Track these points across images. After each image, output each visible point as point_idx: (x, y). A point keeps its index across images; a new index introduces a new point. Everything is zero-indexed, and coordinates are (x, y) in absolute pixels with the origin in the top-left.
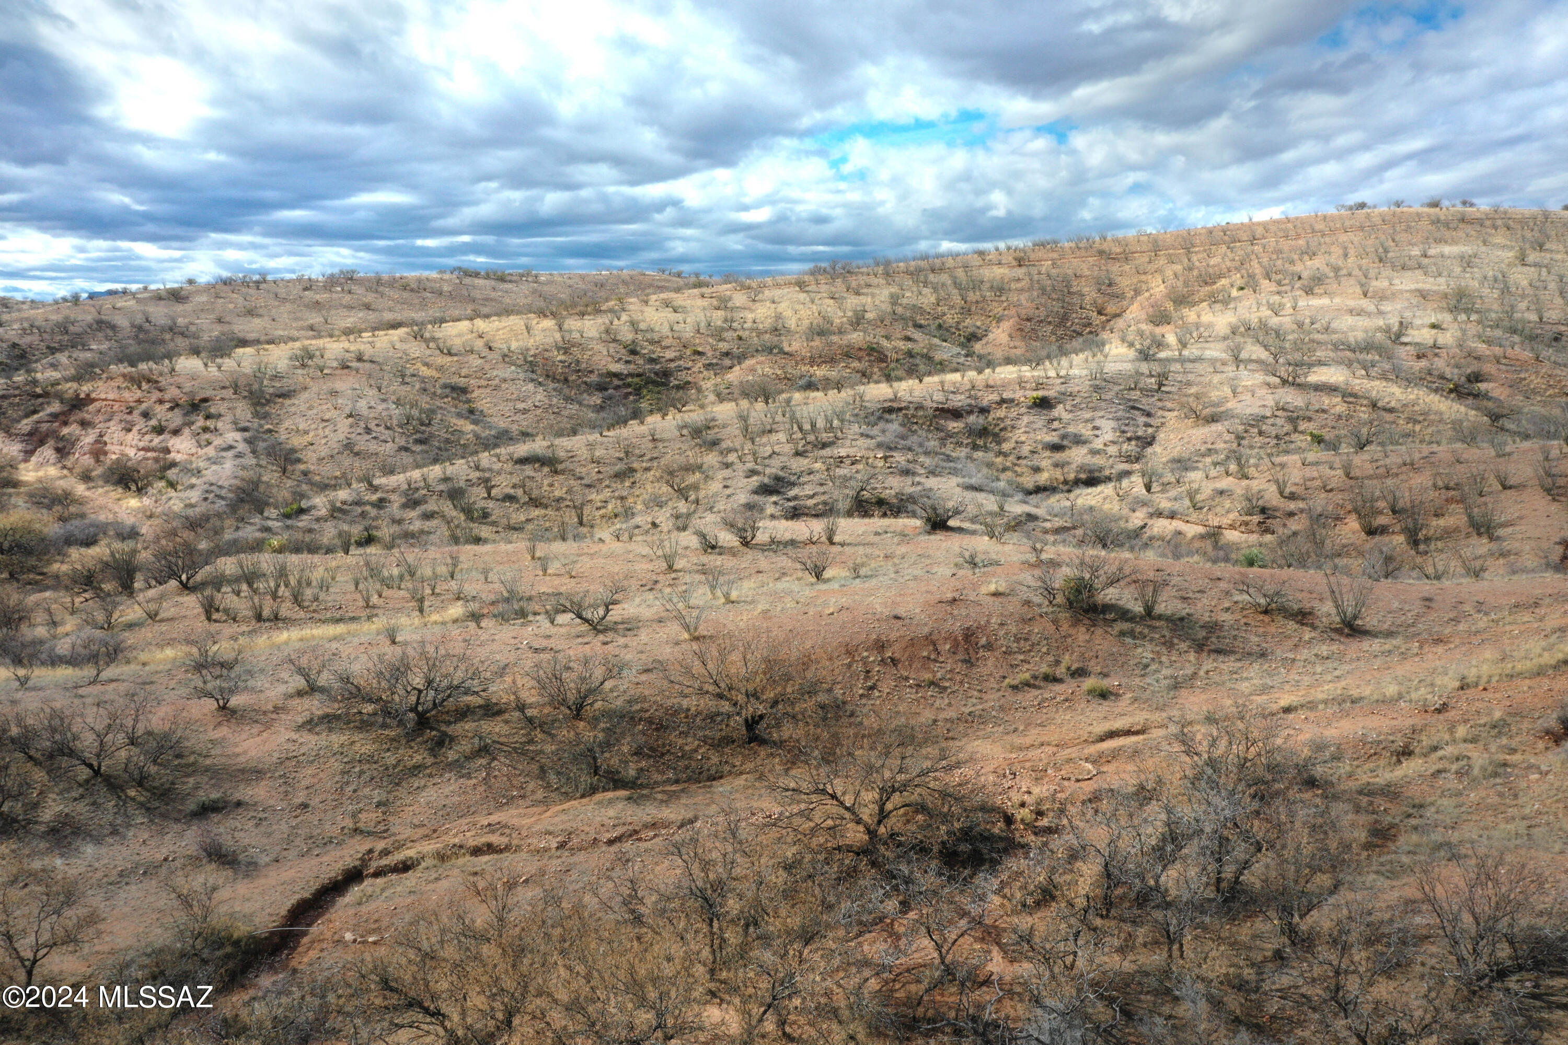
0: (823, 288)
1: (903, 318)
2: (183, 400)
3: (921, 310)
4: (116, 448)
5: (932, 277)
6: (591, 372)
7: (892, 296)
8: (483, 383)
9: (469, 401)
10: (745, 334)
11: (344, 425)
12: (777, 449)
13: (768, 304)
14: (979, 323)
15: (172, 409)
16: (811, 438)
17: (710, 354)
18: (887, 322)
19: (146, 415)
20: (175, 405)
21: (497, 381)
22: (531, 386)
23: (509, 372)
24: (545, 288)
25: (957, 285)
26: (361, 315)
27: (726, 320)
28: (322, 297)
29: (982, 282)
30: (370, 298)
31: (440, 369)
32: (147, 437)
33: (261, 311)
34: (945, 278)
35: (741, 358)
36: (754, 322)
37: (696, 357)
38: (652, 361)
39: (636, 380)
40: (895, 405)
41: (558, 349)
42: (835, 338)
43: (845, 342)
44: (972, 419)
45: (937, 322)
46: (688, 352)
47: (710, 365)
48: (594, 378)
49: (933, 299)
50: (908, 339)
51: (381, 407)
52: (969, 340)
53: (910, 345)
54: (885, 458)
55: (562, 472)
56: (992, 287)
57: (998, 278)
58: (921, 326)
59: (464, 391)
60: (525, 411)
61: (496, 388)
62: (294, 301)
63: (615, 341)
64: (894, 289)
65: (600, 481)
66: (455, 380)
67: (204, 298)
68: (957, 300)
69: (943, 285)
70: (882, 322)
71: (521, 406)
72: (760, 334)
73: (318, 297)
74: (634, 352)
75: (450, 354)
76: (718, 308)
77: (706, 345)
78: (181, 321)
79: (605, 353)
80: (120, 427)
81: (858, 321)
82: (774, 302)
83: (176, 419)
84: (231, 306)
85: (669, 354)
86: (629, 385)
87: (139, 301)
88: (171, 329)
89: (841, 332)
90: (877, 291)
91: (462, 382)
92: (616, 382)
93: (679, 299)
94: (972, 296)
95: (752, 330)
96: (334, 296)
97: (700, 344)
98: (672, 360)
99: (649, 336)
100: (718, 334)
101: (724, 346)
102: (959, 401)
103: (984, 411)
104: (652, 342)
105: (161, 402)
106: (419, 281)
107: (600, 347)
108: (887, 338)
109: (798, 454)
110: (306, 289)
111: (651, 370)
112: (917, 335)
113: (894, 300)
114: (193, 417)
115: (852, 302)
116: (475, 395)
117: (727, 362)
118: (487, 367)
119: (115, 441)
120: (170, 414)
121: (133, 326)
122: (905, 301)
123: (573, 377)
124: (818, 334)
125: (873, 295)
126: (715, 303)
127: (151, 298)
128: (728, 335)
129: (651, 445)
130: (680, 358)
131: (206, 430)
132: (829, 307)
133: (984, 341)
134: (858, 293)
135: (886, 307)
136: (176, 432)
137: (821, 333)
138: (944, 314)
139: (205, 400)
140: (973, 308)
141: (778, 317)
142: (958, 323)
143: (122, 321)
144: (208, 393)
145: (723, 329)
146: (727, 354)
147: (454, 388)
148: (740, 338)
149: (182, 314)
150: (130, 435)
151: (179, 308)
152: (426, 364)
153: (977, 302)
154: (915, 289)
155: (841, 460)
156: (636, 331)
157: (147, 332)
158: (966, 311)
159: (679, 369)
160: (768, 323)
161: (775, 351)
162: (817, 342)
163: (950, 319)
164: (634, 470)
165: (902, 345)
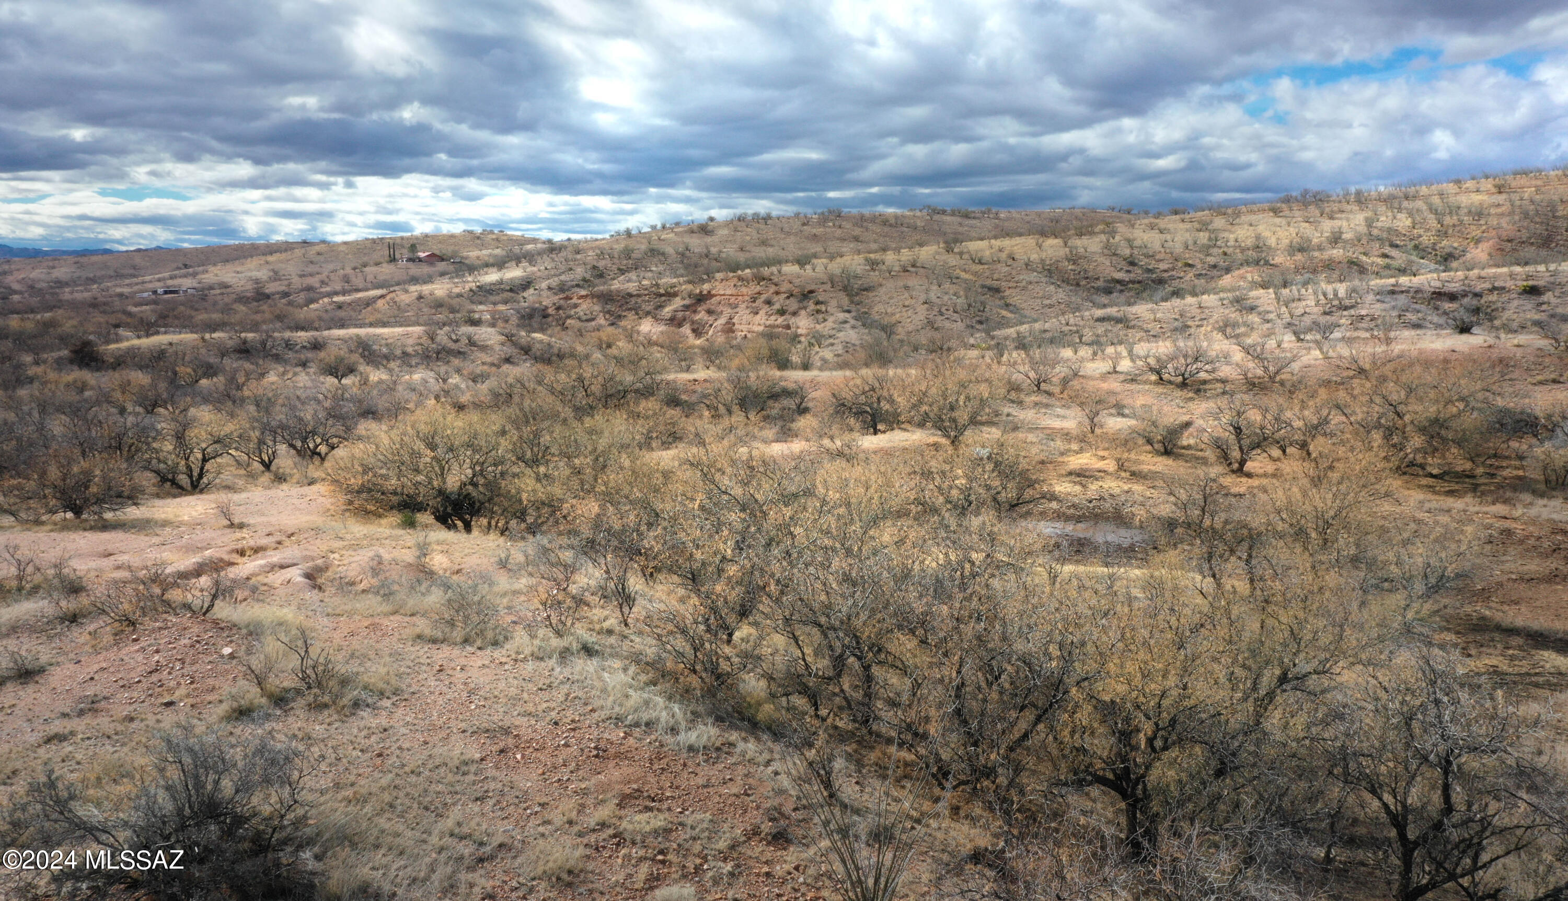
0: (1297, 213)
1: (1379, 239)
2: (796, 291)
3: (1397, 233)
4: (744, 327)
5: (1405, 204)
6: (1098, 279)
7: (1367, 219)
8: (1011, 284)
9: (1003, 298)
10: (1229, 251)
11: (922, 310)
12: (1307, 310)
13: (1246, 227)
14: (1456, 245)
15: (788, 298)
16: (1336, 303)
17: (1199, 266)
18: (1364, 241)
19: (769, 302)
20: (791, 295)
21: (1024, 283)
22: (1052, 287)
23: (1033, 276)
24: (1006, 224)
25: (1433, 210)
26: (852, 245)
27: (1210, 239)
28: (819, 231)
29: (1459, 208)
30: (857, 231)
31: (975, 274)
32: (773, 318)
33: (772, 242)
34: (1419, 204)
35: (1228, 270)
36: (1236, 241)
37: (1187, 269)
38: (1149, 271)
39: (1136, 286)
40: (1396, 289)
41: (1069, 260)
42: (1316, 254)
43: (1327, 257)
44: (1466, 301)
45: (1413, 243)
46: (1180, 264)
47: (1200, 275)
48: (1100, 284)
49: (1408, 222)
50: (1385, 256)
51: (946, 298)
52: (1446, 260)
53: (1387, 261)
54: (1400, 316)
55: (1133, 327)
56: (1470, 212)
57: (1477, 203)
58: (1397, 246)
59: (997, 290)
60: (1051, 306)
61: (1024, 289)
62: (796, 234)
63: (1115, 254)
64: (1369, 214)
65: (1164, 333)
66: (989, 282)
67: (725, 232)
68: (1432, 222)
69: (1418, 210)
70: (1359, 241)
71: (1047, 302)
72: (1243, 250)
73: (814, 231)
74: (1132, 264)
75: (980, 263)
76: (1200, 230)
77: (1195, 258)
78: (714, 250)
79: (1108, 263)
80: (748, 311)
81: (1336, 239)
82: (1251, 225)
83: (793, 305)
84: (748, 238)
85: (1163, 266)
86: (1130, 290)
87: (676, 234)
88: (707, 256)
89: (1320, 248)
90: (1351, 216)
91: (995, 284)
92: (1119, 287)
93: (1162, 223)
94: (1448, 220)
95: (1235, 247)
96: (828, 230)
97: (1190, 258)
98: (1165, 271)
99: (1145, 251)
100: (1206, 250)
101: (1211, 260)
102: (1454, 287)
103: (1477, 295)
104: (1147, 256)
105: (777, 293)
106: (896, 217)
107: (1101, 259)
108: (1365, 254)
109: (1325, 313)
110: (804, 224)
111: (1148, 279)
112: (1394, 253)
113: (1369, 223)
114: (805, 303)
115: (1328, 226)
116: (1007, 293)
117: (1215, 272)
118: (1014, 272)
119: (744, 322)
120: (788, 302)
121: (677, 253)
122: (1379, 224)
123: (1083, 283)
124: (1299, 251)
125: (1348, 220)
126: (1196, 225)
127: (686, 232)
128: (1215, 251)
129: (1199, 311)
130: (1173, 269)
131: (818, 311)
132: (1307, 230)
133: (1461, 261)
134: (1331, 218)
135: (1363, 229)
136: (794, 314)
137: (1301, 250)
138: (1420, 236)
139: (811, 292)
140: (1450, 231)
141: (1258, 237)
142: (1434, 244)
143: (669, 250)
144: (813, 287)
145: (1209, 247)
146: (1215, 266)
147: (990, 289)
148: (1225, 254)
149: (713, 244)
150: (758, 317)
151: (709, 239)
152: (965, 271)
153: (1454, 226)
154: (1390, 214)
155: (1362, 318)
156: (1132, 247)
157: (689, 258)
158: (1443, 233)
159: (1173, 278)
160: (1250, 242)
161: (1262, 262)
162: (1299, 257)
163: (1426, 240)
164: (1189, 327)
165: (1380, 261)
